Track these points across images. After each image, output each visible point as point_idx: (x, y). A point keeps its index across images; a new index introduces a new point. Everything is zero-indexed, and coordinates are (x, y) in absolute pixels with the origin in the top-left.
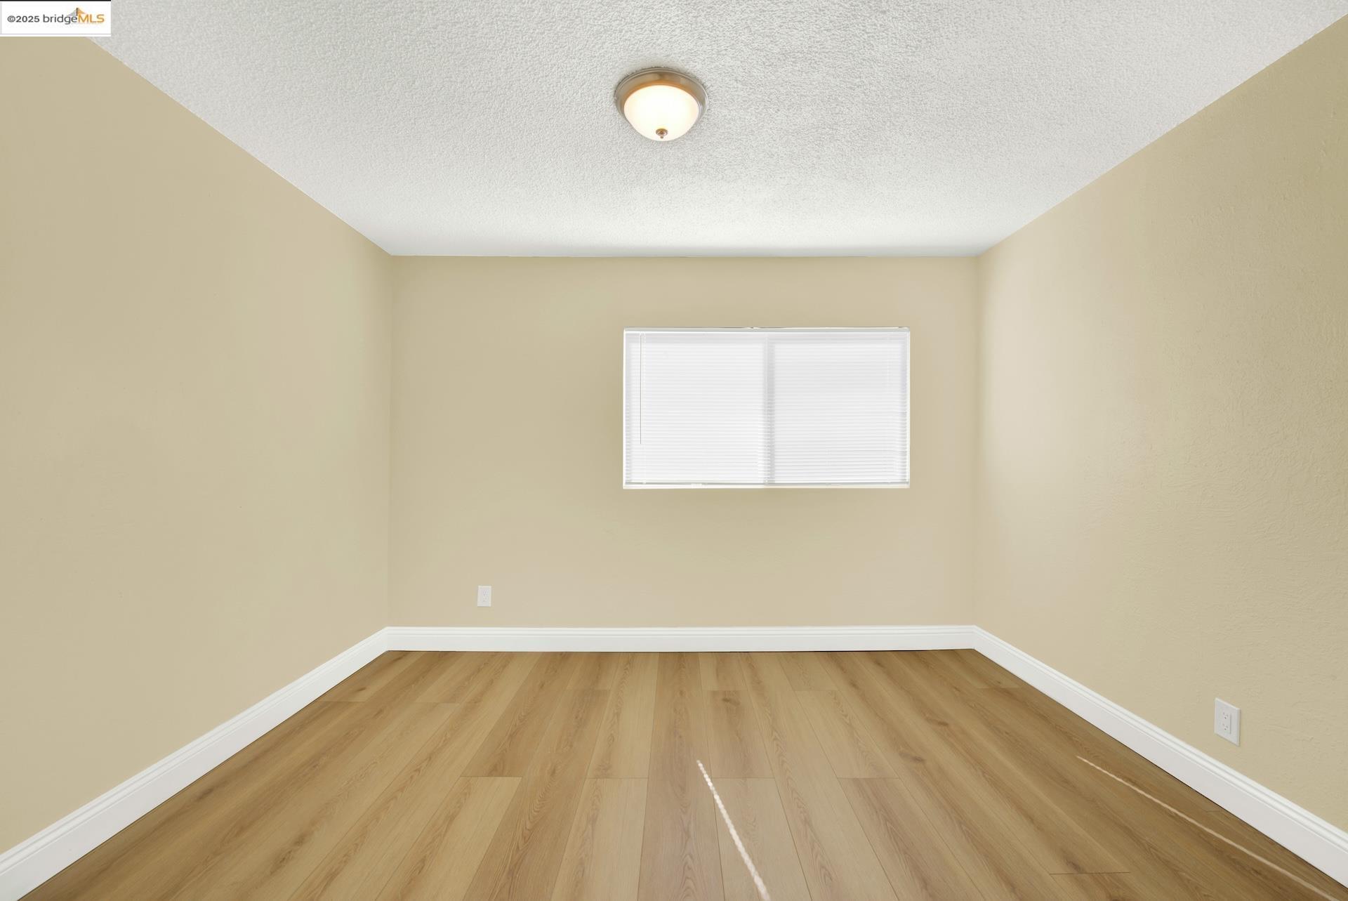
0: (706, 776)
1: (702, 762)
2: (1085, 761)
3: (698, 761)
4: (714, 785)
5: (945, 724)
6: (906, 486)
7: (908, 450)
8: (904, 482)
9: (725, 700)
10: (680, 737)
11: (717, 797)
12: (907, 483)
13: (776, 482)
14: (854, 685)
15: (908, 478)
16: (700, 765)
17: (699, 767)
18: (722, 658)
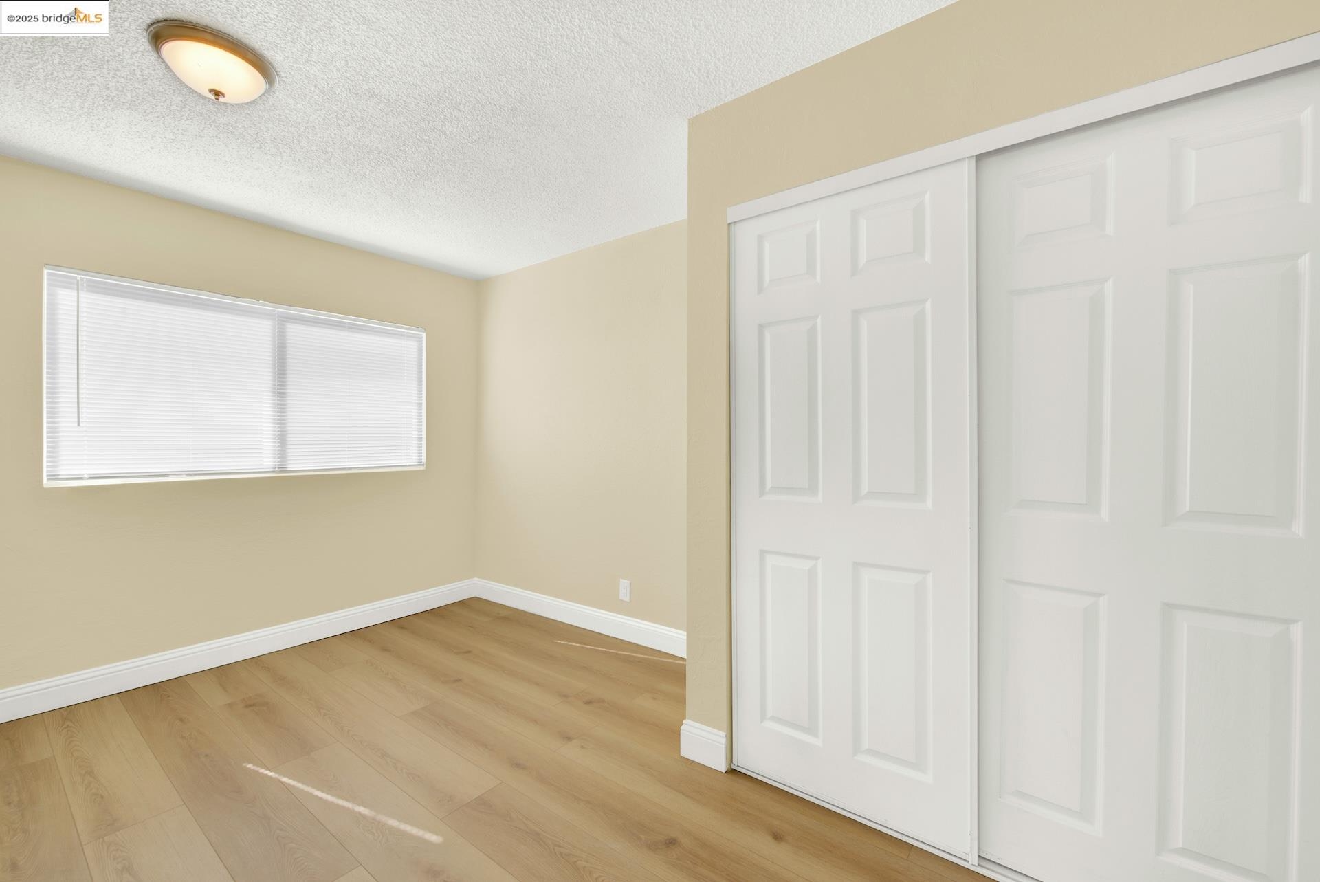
0: (262, 771)
1: (249, 763)
2: (559, 642)
3: (244, 765)
4: (276, 773)
5: (469, 652)
6: (422, 468)
7: (424, 436)
8: (420, 464)
9: (248, 706)
10: (206, 755)
11: (285, 779)
12: (423, 465)
13: (288, 469)
14: (385, 649)
15: (424, 461)
16: (250, 766)
17: (249, 768)
18: (223, 674)
